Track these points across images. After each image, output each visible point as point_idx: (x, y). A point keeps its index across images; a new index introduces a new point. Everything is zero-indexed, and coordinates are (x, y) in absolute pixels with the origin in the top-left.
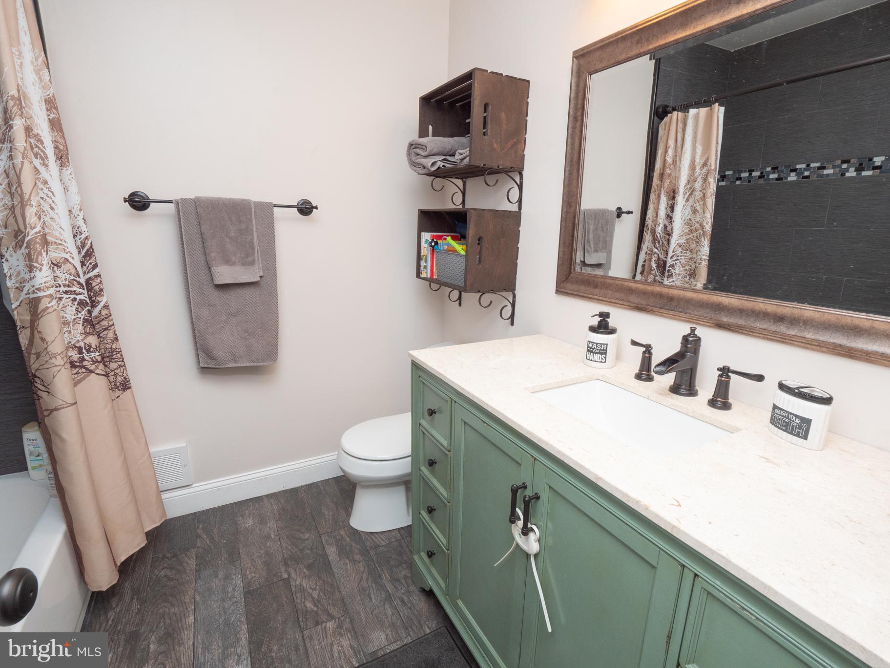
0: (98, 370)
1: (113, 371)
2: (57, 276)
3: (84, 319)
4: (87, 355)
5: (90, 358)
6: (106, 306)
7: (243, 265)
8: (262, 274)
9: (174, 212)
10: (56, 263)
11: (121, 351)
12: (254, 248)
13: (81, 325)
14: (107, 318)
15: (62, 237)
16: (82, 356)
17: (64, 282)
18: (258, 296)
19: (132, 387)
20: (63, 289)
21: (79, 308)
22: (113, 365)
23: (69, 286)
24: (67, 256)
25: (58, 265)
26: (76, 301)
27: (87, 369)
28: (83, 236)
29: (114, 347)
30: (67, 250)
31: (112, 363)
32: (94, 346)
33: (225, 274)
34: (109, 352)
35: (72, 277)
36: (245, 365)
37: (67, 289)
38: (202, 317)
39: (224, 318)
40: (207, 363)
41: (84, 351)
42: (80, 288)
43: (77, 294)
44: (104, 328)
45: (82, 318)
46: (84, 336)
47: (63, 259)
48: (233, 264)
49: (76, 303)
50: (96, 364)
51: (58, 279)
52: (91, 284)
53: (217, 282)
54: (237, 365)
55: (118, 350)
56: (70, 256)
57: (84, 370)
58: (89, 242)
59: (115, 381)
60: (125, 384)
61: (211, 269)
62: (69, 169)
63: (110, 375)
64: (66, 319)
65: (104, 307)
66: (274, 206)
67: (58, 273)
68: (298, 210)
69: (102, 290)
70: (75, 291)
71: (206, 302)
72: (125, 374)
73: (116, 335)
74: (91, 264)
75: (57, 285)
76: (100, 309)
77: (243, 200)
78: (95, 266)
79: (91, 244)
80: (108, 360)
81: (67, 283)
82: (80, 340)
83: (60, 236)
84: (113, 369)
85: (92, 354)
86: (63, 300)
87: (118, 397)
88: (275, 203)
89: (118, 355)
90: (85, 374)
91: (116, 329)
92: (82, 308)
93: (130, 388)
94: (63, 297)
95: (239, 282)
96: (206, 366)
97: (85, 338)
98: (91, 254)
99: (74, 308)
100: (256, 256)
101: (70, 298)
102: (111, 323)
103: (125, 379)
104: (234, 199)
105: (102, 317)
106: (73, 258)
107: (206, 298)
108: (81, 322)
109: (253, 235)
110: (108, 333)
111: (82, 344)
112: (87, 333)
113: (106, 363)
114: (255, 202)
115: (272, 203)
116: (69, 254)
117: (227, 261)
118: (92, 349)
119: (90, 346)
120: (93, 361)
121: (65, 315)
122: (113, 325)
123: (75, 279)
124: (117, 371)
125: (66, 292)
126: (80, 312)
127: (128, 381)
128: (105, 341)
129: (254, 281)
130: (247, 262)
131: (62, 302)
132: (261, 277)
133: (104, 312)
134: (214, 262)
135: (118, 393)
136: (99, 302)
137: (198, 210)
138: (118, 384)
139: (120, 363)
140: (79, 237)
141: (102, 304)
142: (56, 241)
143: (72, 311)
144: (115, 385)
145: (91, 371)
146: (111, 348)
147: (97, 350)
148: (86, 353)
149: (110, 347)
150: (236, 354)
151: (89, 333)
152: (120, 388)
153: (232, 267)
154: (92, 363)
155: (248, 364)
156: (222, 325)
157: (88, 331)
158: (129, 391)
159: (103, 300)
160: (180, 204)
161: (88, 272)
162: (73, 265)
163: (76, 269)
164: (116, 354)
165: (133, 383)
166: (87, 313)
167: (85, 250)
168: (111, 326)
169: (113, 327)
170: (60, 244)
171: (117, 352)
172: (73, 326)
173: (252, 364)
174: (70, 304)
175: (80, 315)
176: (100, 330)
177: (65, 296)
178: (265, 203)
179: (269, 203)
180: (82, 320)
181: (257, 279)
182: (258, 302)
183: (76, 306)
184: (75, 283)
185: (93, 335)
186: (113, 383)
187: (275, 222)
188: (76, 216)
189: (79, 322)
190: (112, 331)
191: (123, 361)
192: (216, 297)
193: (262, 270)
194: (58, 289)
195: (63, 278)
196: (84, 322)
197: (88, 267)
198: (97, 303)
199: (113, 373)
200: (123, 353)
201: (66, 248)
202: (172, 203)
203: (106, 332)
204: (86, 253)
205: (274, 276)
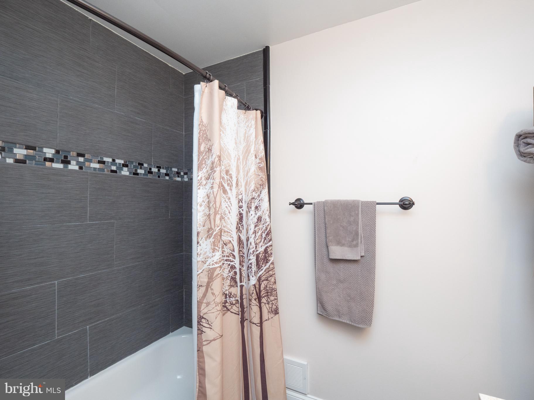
0: (232, 309)
1: (271, 301)
2: (224, 251)
3: (231, 276)
4: (229, 299)
5: (230, 301)
6: (273, 263)
7: (350, 246)
8: (363, 254)
9: (312, 210)
10: (225, 243)
11: (276, 290)
12: (358, 235)
13: (229, 280)
14: (272, 270)
15: (231, 229)
16: (226, 299)
17: (227, 254)
18: (360, 271)
19: (279, 313)
20: (225, 258)
21: (231, 270)
22: (272, 298)
23: (228, 257)
24: (231, 239)
25: (226, 244)
26: (229, 265)
27: (227, 308)
28: (267, 224)
29: (273, 287)
30: (232, 236)
31: (271, 297)
32: (233, 294)
33: (337, 252)
34: (271, 290)
35: (231, 252)
36: (345, 321)
37: (227, 258)
38: (321, 279)
39: (335, 282)
40: (322, 312)
41: (228, 297)
42: (233, 258)
43: (231, 262)
44: (270, 275)
45: (230, 276)
46: (230, 287)
47: (229, 241)
48: (343, 245)
49: (230, 267)
50: (232, 306)
51: (224, 252)
52: (267, 250)
53: (333, 256)
54: (340, 320)
55: (275, 289)
56: (232, 239)
57: (225, 309)
58: (269, 227)
59: (271, 308)
60: (276, 310)
61: (329, 248)
62: (265, 190)
63: (270, 303)
64: (223, 276)
65: (271, 263)
66: (377, 204)
67: (225, 250)
68: (400, 206)
69: (271, 254)
70: (230, 260)
71: (325, 269)
72: (277, 305)
73: (275, 280)
74: (268, 239)
75: (223, 256)
76: (269, 265)
77: (354, 201)
78: (270, 240)
79: (270, 228)
80: (270, 294)
81: (228, 255)
82: (227, 289)
83: (230, 228)
84: (271, 300)
85: (231, 299)
86: (224, 264)
87: (272, 318)
88: (378, 201)
89: (275, 292)
90: (226, 311)
91: (276, 277)
92: (232, 270)
93: (278, 313)
94: (224, 263)
95: (345, 259)
96: (321, 314)
97: (230, 288)
98: (269, 234)
99: (228, 270)
100: (360, 240)
101: (227, 263)
102: (274, 273)
103: (277, 307)
104: (348, 201)
105: (270, 269)
106: (233, 240)
107: (325, 267)
108: (230, 279)
109: (358, 226)
110: (272, 279)
111: (227, 292)
112: (231, 286)
113: (269, 296)
114: (362, 202)
115: (375, 202)
116: (232, 238)
117: (339, 243)
118: (231, 296)
119: (231, 294)
120: (231, 304)
121: (223, 274)
122: (275, 274)
123: (232, 252)
124: (273, 302)
125: (226, 260)
126: (230, 273)
127: (278, 309)
128: (270, 283)
129: (356, 259)
130: (353, 245)
131: (224, 266)
132: (361, 256)
133: (271, 266)
134: (330, 243)
135: (272, 315)
136: (269, 260)
137: (325, 208)
138: (273, 310)
139: (275, 297)
140: (265, 224)
141: (271, 262)
142: (228, 231)
143: (227, 271)
144: (272, 310)
145: (228, 310)
146: (272, 288)
147: (234, 297)
148: (228, 298)
149: (272, 286)
150: (341, 311)
151: (232, 285)
152: (273, 313)
153: (342, 248)
154: (230, 304)
155: (348, 322)
156: (333, 287)
157: (232, 284)
158: (278, 315)
159: (272, 259)
160: (316, 205)
161: (267, 243)
162: (233, 245)
163: (233, 247)
164: (274, 291)
165: (280, 311)
166: (233, 273)
167: (267, 231)
168: (273, 275)
169: (274, 275)
170: (229, 232)
171: (274, 290)
172: (226, 281)
173: (350, 323)
174: (227, 267)
175: (230, 275)
176: (269, 276)
177: (226, 262)
178: (370, 202)
179: (373, 202)
180: (230, 277)
181: (358, 258)
182: (359, 275)
183: (229, 269)
184: (232, 255)
185: (234, 287)
186: (271, 309)
187: (376, 216)
188: (265, 214)
189: (229, 278)
190: (274, 277)
191: (277, 296)
192: (331, 267)
193: (364, 252)
194: (223, 258)
195: (227, 252)
196: (231, 279)
197: (267, 241)
198: (269, 261)
199: (271, 303)
200: (277, 291)
201: (231, 235)
202: (312, 204)
203: (271, 278)
204: (267, 233)
205: (373, 257)
